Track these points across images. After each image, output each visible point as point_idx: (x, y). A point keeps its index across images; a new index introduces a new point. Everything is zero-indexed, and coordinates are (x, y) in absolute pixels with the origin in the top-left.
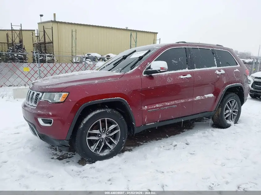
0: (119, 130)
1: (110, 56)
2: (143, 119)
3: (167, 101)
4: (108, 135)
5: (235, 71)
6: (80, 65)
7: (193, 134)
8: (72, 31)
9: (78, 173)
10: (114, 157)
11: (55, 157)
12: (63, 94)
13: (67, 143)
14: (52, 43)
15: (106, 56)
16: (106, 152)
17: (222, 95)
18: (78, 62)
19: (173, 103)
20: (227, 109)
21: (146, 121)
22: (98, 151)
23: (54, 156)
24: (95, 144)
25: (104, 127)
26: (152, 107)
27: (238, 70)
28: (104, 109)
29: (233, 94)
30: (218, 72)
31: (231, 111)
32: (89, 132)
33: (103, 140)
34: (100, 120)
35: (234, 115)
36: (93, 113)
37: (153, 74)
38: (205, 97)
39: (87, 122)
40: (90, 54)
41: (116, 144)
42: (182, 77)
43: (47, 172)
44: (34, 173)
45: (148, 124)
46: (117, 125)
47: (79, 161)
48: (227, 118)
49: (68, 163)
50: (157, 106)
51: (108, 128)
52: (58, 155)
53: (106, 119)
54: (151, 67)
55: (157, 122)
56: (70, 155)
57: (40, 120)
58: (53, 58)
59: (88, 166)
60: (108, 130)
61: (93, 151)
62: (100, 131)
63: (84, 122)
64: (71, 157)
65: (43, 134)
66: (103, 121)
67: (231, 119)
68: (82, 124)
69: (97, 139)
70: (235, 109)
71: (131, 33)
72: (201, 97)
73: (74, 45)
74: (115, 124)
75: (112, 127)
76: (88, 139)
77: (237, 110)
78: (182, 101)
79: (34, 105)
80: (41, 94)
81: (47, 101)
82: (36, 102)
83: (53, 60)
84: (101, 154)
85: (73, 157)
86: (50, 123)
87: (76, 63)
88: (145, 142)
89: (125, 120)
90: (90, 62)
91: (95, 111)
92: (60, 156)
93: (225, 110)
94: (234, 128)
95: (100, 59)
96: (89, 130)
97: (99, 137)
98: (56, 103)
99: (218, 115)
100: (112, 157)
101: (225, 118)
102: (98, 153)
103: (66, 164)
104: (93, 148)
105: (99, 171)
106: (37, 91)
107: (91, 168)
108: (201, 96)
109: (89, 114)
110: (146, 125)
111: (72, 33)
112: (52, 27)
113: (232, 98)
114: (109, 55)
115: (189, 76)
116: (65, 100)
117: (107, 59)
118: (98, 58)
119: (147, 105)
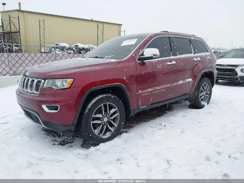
0: (119, 113)
1: (78, 46)
2: (138, 103)
3: (157, 86)
4: (109, 118)
5: (208, 58)
6: (49, 55)
7: (177, 115)
8: (40, 21)
9: (85, 156)
10: (115, 139)
11: (56, 143)
12: (68, 80)
13: (73, 128)
14: (19, 32)
15: (74, 45)
16: (108, 135)
17: (198, 80)
18: (47, 51)
19: (162, 87)
20: (202, 92)
21: (140, 104)
22: (101, 134)
23: (54, 143)
24: (99, 127)
25: (106, 111)
26: (145, 92)
27: (210, 58)
28: (105, 94)
29: (206, 78)
30: (195, 59)
31: (204, 93)
32: (93, 116)
33: (105, 123)
34: (102, 105)
35: (207, 97)
36: (97, 98)
37: (145, 61)
38: (186, 81)
39: (92, 107)
40: (58, 44)
41: (116, 127)
42: (169, 63)
43: (55, 158)
44: (41, 159)
45: (141, 107)
46: (117, 109)
47: (82, 145)
48: (202, 100)
49: (72, 147)
50: (149, 90)
51: (109, 111)
52: (58, 141)
53: (107, 103)
54: (144, 54)
55: (148, 105)
56: (70, 140)
57: (44, 107)
58: (21, 47)
59: (92, 149)
60: (109, 113)
61: (97, 134)
62: (103, 115)
63: (89, 107)
64: (72, 142)
65: (48, 120)
66: (105, 106)
67: (205, 101)
68: (87, 109)
69: (100, 123)
70: (207, 92)
71: (98, 24)
72: (183, 82)
73: (42, 35)
74: (115, 108)
75: (113, 111)
76: (92, 123)
77: (209, 93)
78: (169, 85)
79: (35, 92)
80: (43, 81)
81: (51, 87)
82: (37, 89)
83: (21, 50)
84: (104, 137)
85: (74, 141)
86: (57, 109)
87: (45, 52)
88: (136, 124)
89: (123, 104)
90: (59, 51)
91: (98, 96)
92: (61, 142)
93: (201, 93)
94: (207, 108)
95: (69, 49)
96: (93, 115)
97: (102, 121)
98: (61, 89)
99: (195, 97)
100: (113, 139)
101: (200, 99)
102: (101, 135)
103: (70, 149)
104: (96, 132)
105: (105, 152)
106: (37, 79)
107: (96, 150)
108: (183, 80)
109: (92, 99)
110: (140, 108)
111: (40, 22)
112: (18, 16)
113: (206, 82)
114: (77, 44)
115: (174, 62)
116: (70, 86)
117: (76, 48)
118: (67, 48)
119: (141, 90)
